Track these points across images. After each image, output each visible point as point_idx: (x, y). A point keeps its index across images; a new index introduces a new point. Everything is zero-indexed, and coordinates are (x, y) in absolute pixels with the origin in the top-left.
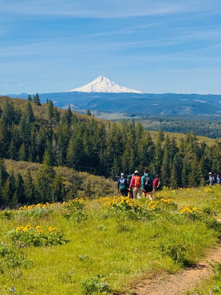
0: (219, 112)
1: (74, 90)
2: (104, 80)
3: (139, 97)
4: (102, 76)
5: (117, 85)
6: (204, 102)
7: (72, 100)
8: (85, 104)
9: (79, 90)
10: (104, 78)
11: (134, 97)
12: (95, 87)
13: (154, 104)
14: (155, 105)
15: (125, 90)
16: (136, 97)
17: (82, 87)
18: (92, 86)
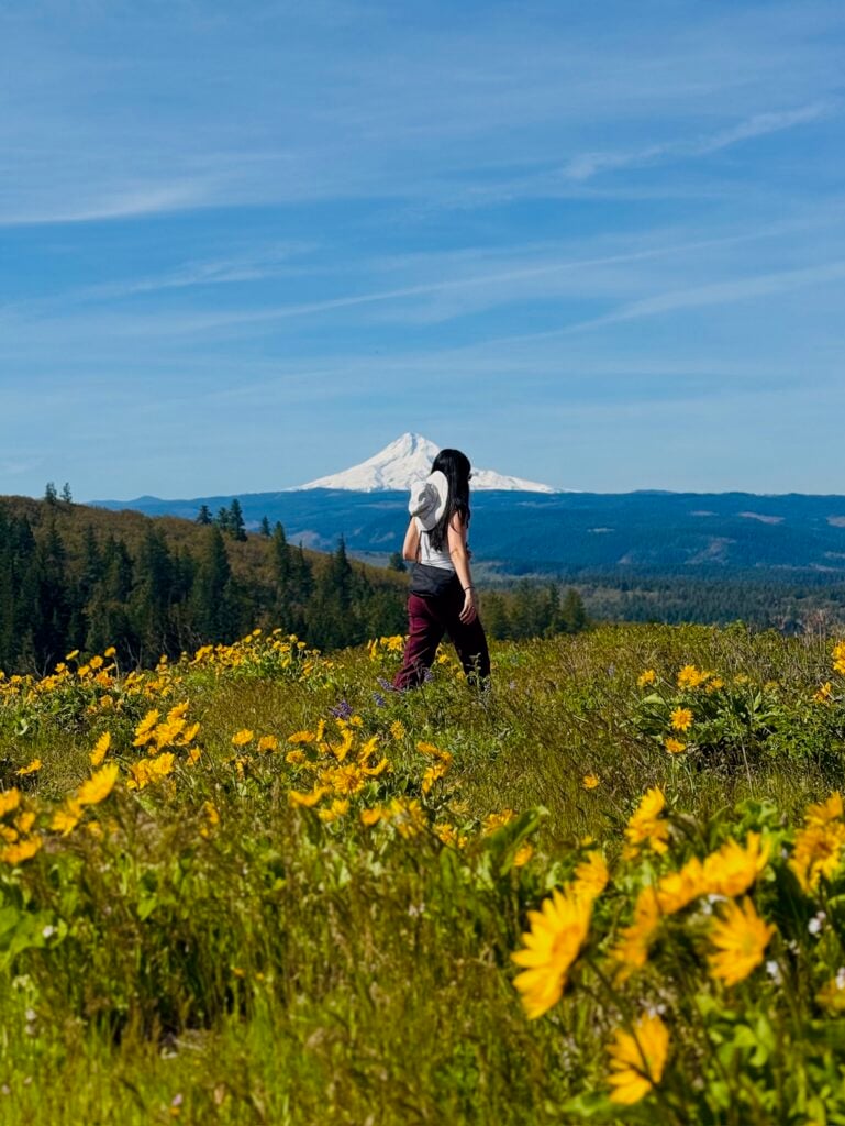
0: (828, 554)
1: (315, 484)
2: (419, 448)
3: (541, 506)
4: (413, 435)
6: (775, 520)
7: (311, 517)
8: (357, 532)
9: (333, 482)
10: (421, 441)
11: (524, 503)
12: (390, 472)
13: (597, 530)
14: (600, 533)
16: (533, 504)
17: (342, 473)
18: (379, 468)
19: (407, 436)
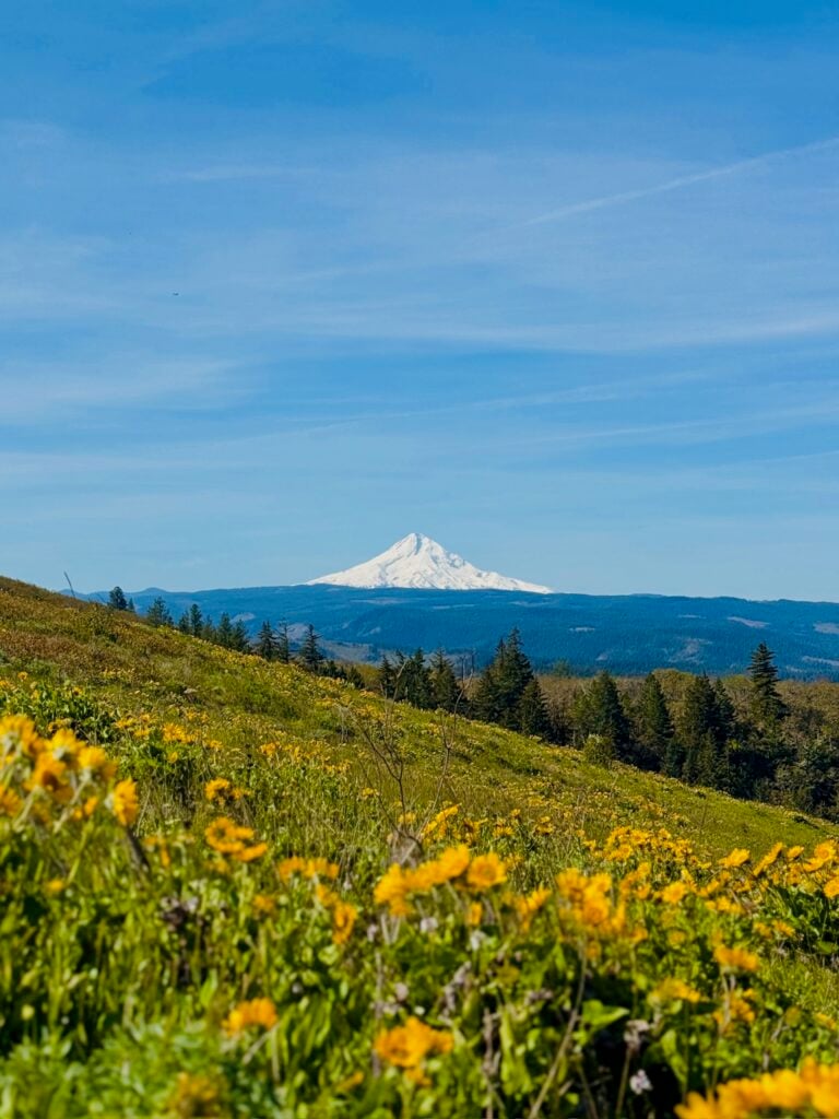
0: (805, 658)
1: (321, 581)
2: (424, 548)
3: (534, 605)
4: (417, 535)
5: (469, 566)
6: (761, 625)
7: (303, 611)
8: (346, 625)
9: (338, 579)
10: (425, 541)
11: (517, 603)
12: (393, 572)
13: (578, 629)
14: (580, 632)
15: (493, 581)
16: (525, 604)
17: (347, 572)
18: (384, 567)
19: (412, 536)
